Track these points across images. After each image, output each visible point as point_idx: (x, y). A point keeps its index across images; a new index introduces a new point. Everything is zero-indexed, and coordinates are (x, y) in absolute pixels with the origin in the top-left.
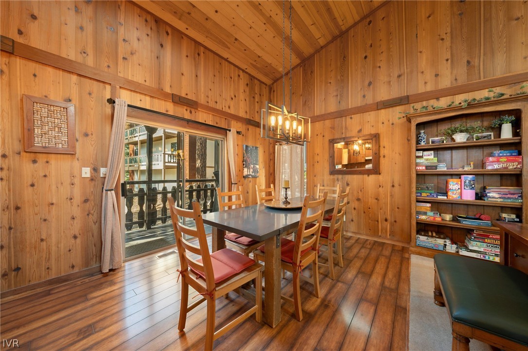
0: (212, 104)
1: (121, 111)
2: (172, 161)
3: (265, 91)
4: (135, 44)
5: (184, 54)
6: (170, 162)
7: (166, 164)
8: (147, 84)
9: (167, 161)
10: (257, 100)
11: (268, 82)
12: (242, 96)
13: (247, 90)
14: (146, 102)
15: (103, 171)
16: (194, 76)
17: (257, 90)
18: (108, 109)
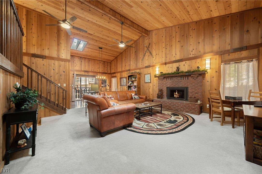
0: (93, 71)
1: (75, 75)
2: (92, 81)
3: (109, 64)
4: (77, 63)
5: (86, 61)
6: (91, 82)
7: (90, 82)
8: (79, 70)
9: (90, 81)
10: (106, 67)
11: (110, 62)
12: (101, 67)
13: (103, 65)
14: (79, 73)
15: (72, 85)
16: (88, 66)
17: (106, 64)
18: (73, 75)
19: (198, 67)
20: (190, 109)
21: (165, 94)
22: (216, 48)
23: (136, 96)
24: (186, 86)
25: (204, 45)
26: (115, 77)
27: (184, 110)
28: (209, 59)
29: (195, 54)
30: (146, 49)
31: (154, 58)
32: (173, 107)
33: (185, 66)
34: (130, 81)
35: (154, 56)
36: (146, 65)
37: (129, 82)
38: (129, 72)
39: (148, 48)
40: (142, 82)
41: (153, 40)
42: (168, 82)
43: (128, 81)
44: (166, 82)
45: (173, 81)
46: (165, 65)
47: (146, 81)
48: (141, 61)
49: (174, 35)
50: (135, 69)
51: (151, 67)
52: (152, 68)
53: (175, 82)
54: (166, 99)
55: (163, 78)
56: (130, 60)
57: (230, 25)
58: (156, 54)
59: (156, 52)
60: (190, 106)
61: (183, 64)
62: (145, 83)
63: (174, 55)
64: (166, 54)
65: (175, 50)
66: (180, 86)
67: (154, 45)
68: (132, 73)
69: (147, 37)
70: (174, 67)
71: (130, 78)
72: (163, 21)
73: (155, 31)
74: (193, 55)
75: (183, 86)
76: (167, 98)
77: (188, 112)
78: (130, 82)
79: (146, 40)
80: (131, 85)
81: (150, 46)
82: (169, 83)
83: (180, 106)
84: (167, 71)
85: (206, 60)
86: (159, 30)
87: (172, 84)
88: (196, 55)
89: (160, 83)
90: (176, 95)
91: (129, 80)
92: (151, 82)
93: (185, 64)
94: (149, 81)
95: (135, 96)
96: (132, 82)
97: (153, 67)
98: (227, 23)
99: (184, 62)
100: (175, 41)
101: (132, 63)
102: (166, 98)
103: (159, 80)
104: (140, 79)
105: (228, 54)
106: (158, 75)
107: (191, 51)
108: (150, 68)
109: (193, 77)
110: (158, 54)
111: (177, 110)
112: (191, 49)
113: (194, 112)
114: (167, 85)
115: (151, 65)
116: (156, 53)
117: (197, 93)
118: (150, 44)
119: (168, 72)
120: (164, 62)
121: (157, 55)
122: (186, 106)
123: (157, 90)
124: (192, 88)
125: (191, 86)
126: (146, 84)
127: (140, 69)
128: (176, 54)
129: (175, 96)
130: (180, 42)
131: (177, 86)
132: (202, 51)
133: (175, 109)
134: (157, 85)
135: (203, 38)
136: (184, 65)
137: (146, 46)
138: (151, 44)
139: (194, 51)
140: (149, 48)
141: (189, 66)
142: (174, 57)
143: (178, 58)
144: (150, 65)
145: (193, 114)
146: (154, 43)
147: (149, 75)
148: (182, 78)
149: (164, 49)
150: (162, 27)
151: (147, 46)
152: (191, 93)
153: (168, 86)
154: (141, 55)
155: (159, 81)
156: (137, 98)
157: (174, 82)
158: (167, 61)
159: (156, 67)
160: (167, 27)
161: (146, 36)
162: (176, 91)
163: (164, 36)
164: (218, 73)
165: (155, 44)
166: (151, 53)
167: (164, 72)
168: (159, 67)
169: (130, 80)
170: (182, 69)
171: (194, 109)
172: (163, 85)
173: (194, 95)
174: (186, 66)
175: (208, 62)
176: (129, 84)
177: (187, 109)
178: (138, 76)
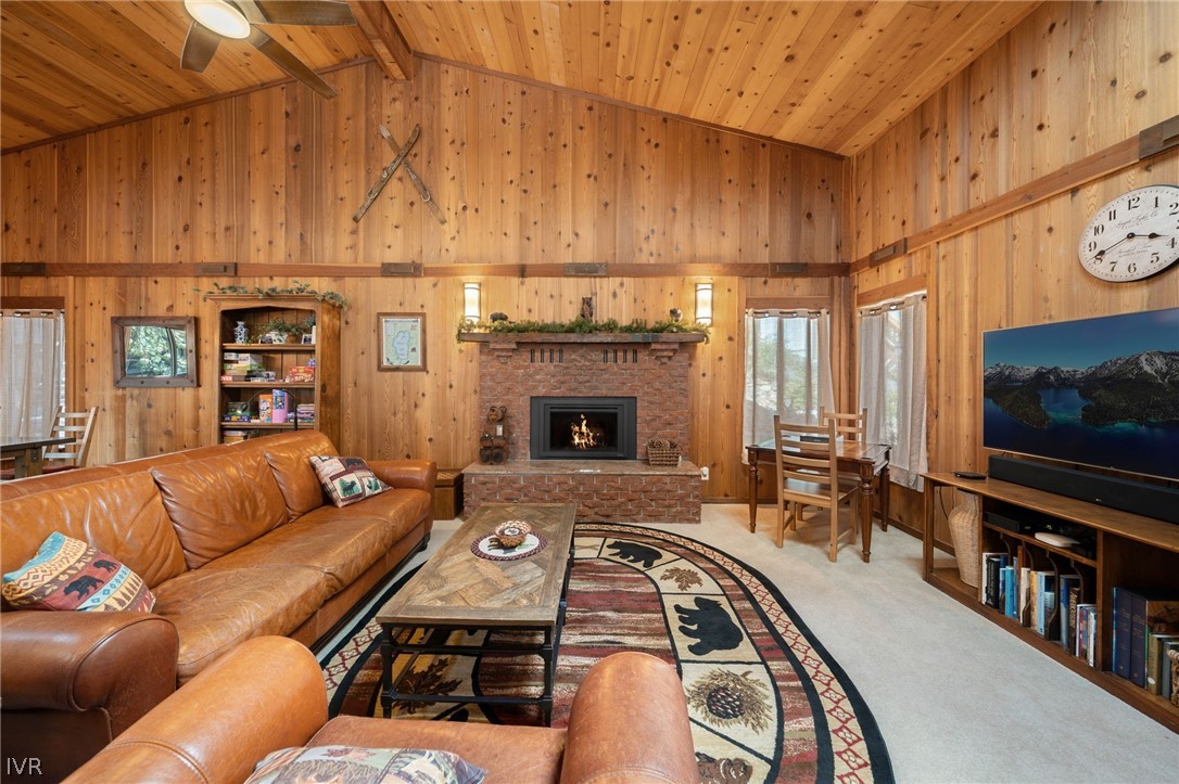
19: (673, 312)
20: (666, 503)
21: (522, 433)
22: (728, 247)
23: (360, 474)
24: (625, 391)
25: (692, 225)
26: (53, 303)
27: (638, 513)
28: (709, 286)
29: (659, 255)
30: (389, 157)
31: (450, 228)
32: (588, 502)
33: (617, 300)
34: (238, 351)
35: (450, 216)
36: (393, 256)
37: (228, 356)
38: (224, 282)
39: (405, 154)
40: (353, 363)
41: (439, 119)
42: (536, 373)
43: (223, 351)
44: (527, 367)
45: (566, 368)
46: (516, 281)
47: (390, 357)
48: (347, 224)
49: (567, 135)
50: (287, 271)
51: (426, 275)
52: (435, 285)
53: (576, 372)
54: (529, 460)
55: (514, 346)
56: (240, 198)
57: (768, 176)
58: (465, 208)
59: (462, 192)
60: (668, 487)
61: (611, 291)
62: (381, 369)
63: (568, 237)
64: (522, 218)
65: (574, 212)
66: (599, 393)
67: (448, 153)
68: (269, 296)
69: (400, 87)
70: (566, 299)
71: (241, 329)
72: (536, 32)
73: (460, 72)
74: (651, 254)
75: (615, 395)
76: (531, 458)
77: (656, 517)
78: (245, 363)
79: (387, 97)
80: (257, 381)
81: (422, 148)
82: (547, 378)
83: (622, 496)
84: (530, 311)
85: (700, 287)
86: (482, 77)
87: (562, 383)
88: (662, 261)
89: (492, 376)
90: (582, 435)
91: (229, 346)
92: (429, 368)
93: (618, 291)
94: (416, 361)
95: (348, 479)
96: (260, 357)
97: (441, 279)
98: (761, 169)
99: (614, 282)
100: (574, 168)
101: (257, 220)
102: (525, 454)
103: (484, 358)
104: (334, 339)
105: (763, 279)
106: (482, 331)
107: (642, 236)
108: (417, 280)
109: (659, 354)
110: (477, 210)
111: (608, 516)
112: (644, 231)
113: (681, 512)
114: (535, 387)
115: (428, 262)
116: (462, 196)
117: (670, 424)
118: (418, 134)
119: (535, 318)
120: (512, 259)
121: (468, 212)
122: (649, 488)
123: (468, 414)
124: (651, 403)
125: (647, 393)
126: (388, 375)
127: (338, 273)
128: (577, 235)
129: (577, 441)
130: (595, 178)
131: (585, 392)
132: (685, 249)
133: (596, 513)
134: (472, 385)
135: (688, 195)
136: (615, 295)
137: (391, 138)
138: (425, 139)
139: (653, 240)
140: (410, 158)
141: (635, 300)
142: (569, 245)
143: (586, 254)
144: (418, 261)
145: (681, 521)
146: (447, 138)
147: (411, 327)
148: (611, 355)
149: (512, 194)
150: (506, 70)
151: (401, 143)
152: (648, 423)
153: (541, 391)
154: (345, 184)
155: (481, 365)
156: (368, 492)
157: (572, 371)
158: (533, 259)
159: (464, 279)
160: (531, 82)
161: (396, 71)
162: (582, 417)
163: (514, 121)
164: (735, 344)
165: (458, 143)
166: (424, 190)
167: (517, 317)
168: (480, 284)
169: (240, 343)
170: (605, 311)
171: (681, 499)
172: (508, 384)
173: (660, 432)
174: (625, 299)
175: (705, 296)
176: (233, 369)
177: (653, 504)
178: (326, 318)
